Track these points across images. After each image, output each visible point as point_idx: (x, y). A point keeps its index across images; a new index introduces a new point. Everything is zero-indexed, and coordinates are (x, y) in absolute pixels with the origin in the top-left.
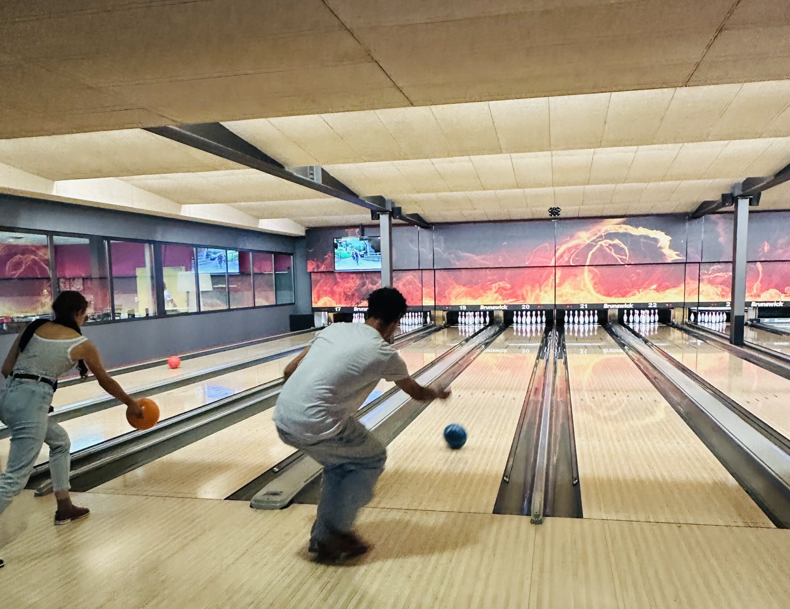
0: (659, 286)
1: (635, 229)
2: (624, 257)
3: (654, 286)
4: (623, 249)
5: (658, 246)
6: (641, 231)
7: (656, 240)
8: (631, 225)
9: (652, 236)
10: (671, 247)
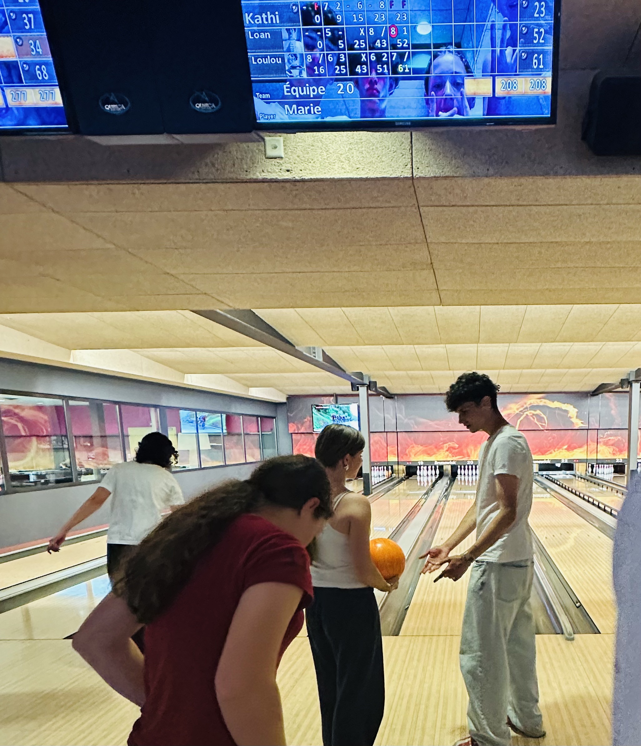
0: (569, 447)
1: (551, 403)
2: (544, 424)
3: (566, 447)
4: (543, 418)
5: (569, 415)
6: (556, 404)
7: (567, 411)
8: (549, 400)
9: (564, 409)
10: (577, 417)
